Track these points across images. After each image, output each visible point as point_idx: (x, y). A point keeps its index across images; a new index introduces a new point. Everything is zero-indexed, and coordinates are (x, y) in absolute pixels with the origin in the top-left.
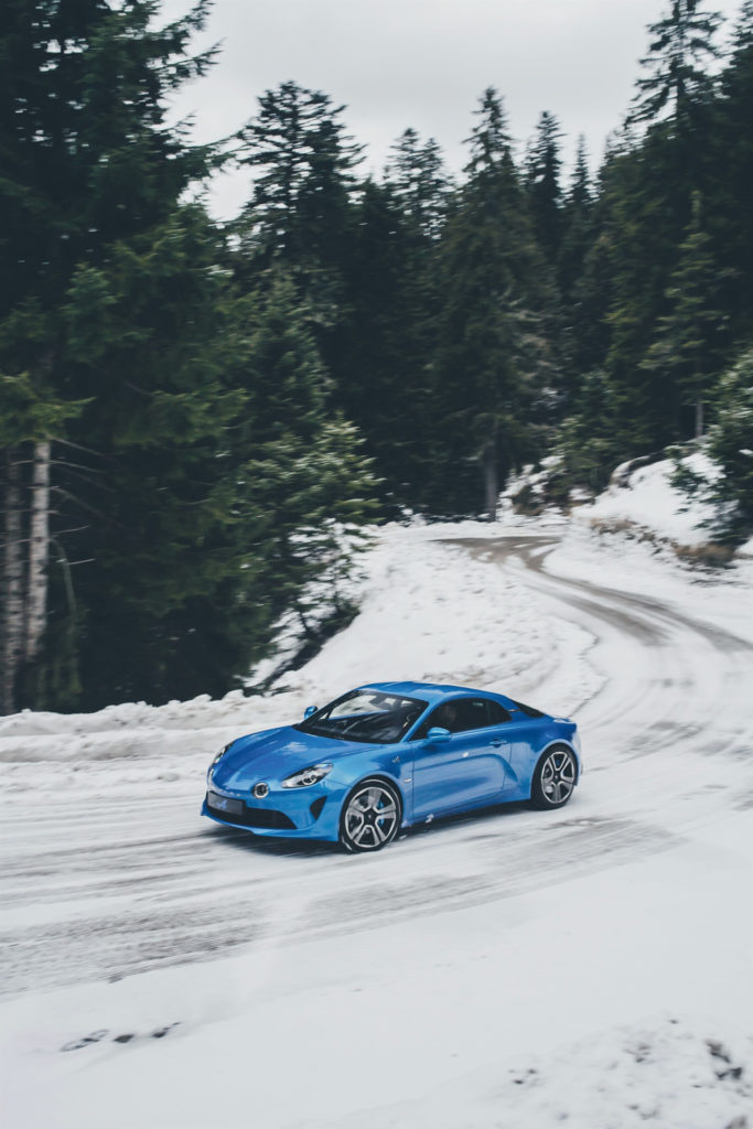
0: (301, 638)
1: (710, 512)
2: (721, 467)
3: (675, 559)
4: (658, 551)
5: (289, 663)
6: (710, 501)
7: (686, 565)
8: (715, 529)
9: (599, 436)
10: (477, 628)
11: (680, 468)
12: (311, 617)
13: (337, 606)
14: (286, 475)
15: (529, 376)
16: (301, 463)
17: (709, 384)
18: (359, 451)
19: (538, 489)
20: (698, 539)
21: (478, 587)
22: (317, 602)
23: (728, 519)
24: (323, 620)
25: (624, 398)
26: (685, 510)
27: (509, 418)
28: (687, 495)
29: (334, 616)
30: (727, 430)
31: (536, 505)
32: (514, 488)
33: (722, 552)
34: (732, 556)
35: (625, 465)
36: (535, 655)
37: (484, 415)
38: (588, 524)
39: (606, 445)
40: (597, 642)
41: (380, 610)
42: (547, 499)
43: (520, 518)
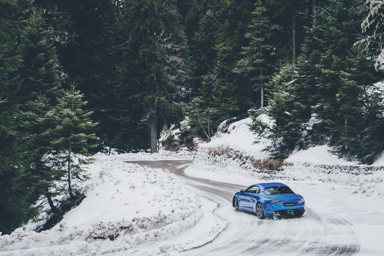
0: (48, 213)
1: (269, 143)
2: (275, 121)
3: (252, 167)
4: (244, 163)
5: (41, 227)
6: (270, 137)
7: (258, 170)
8: (272, 151)
9: (212, 106)
10: (155, 200)
11: (254, 120)
12: (56, 200)
13: (71, 194)
14: (41, 120)
15: (173, 78)
16: (50, 113)
17: (267, 81)
18: (84, 108)
19: (176, 137)
20: (264, 156)
21: (154, 180)
22: (59, 192)
23: (278, 146)
24: (62, 202)
25: (224, 87)
26: (256, 142)
27: (163, 98)
28: (258, 134)
29: (68, 199)
30: (277, 102)
31: (176, 145)
32: (164, 137)
33: (275, 162)
34: (280, 165)
35: (225, 122)
36: (191, 210)
37: (150, 96)
38: (207, 150)
39: (216, 111)
40: (219, 206)
41: (97, 195)
42: (181, 143)
43: (168, 152)
